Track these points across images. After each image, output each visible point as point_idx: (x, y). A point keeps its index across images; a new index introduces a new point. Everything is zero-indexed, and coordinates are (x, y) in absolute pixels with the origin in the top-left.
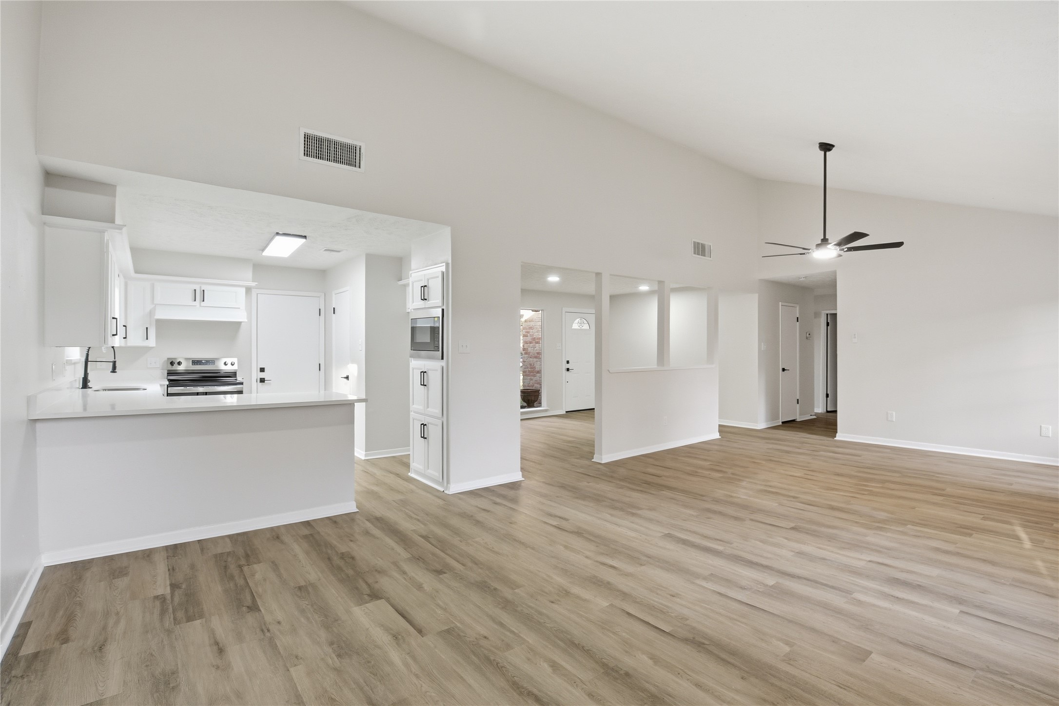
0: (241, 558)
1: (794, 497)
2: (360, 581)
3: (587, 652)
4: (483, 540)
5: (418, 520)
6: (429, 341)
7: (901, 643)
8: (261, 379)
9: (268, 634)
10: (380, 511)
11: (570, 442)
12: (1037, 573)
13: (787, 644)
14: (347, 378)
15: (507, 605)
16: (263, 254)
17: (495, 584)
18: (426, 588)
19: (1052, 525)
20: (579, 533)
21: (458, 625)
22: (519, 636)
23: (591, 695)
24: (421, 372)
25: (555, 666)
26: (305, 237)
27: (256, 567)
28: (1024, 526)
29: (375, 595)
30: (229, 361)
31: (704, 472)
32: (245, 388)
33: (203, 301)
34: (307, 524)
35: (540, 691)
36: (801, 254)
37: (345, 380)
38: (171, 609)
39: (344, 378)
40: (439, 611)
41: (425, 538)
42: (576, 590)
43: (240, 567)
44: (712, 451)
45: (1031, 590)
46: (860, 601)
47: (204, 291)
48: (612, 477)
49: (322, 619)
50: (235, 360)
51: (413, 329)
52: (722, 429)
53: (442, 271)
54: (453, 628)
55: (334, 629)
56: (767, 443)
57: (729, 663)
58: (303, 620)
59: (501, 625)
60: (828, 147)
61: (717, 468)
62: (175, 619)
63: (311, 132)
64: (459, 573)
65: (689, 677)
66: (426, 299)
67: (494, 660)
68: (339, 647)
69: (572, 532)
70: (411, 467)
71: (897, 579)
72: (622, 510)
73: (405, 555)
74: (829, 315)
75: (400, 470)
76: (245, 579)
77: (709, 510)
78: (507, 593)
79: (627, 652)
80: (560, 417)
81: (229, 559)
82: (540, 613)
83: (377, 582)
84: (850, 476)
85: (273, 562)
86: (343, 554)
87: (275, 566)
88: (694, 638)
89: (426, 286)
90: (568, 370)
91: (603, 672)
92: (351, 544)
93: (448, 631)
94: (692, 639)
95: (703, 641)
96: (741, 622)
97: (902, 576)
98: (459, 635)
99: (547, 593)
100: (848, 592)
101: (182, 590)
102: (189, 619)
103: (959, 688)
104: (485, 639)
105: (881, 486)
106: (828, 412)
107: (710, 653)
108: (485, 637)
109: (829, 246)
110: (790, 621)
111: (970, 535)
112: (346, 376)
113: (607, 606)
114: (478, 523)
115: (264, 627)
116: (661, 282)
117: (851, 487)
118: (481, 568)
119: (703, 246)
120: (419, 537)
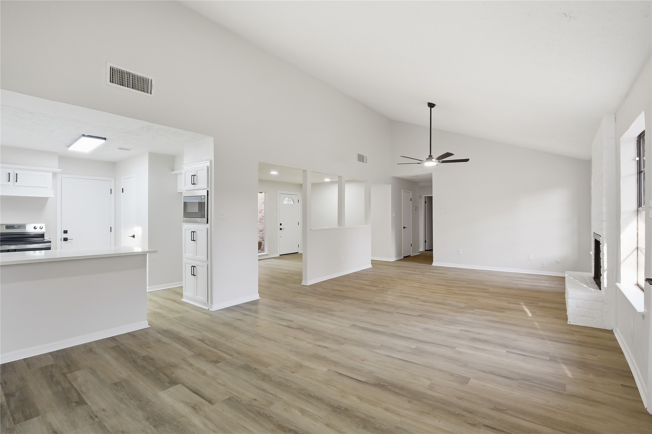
0: (63, 368)
1: (417, 298)
2: (160, 373)
3: (320, 399)
4: (241, 338)
5: (194, 330)
6: (198, 212)
7: (483, 371)
8: (64, 238)
9: (97, 420)
10: (165, 325)
11: (285, 273)
12: (536, 328)
13: (428, 380)
14: (134, 236)
15: (265, 377)
16: (68, 149)
17: (254, 366)
18: (208, 373)
19: (538, 303)
20: (301, 328)
21: (236, 394)
22: (277, 396)
23: (327, 425)
24: (192, 232)
25: (303, 411)
26: (105, 139)
27: (77, 373)
28: (526, 305)
29: (173, 382)
30: (38, 226)
31: (367, 287)
32: (52, 245)
33: (17, 181)
34: (113, 339)
35: (296, 428)
36: (418, 163)
37: (132, 238)
38: (9, 413)
39: (132, 237)
40: (221, 387)
41: (202, 341)
42: (306, 363)
43: (64, 374)
44: (369, 275)
45: (534, 337)
46: (460, 352)
47: (17, 174)
48: (315, 293)
49: (137, 403)
50: (43, 225)
51: (185, 204)
52: (373, 262)
53: (207, 166)
54: (232, 397)
55: (148, 409)
56: (398, 269)
57: (401, 394)
58: (122, 405)
59: (264, 390)
60: (433, 105)
61: (373, 284)
62: (14, 420)
63: (115, 66)
64: (229, 361)
65: (381, 406)
66: (195, 184)
67: (263, 413)
68: (154, 420)
69: (296, 329)
70: (183, 295)
71: (475, 338)
72: (324, 312)
73: (189, 353)
74: (426, 197)
75: (176, 297)
76: (70, 383)
77: (373, 309)
78: (264, 370)
79: (343, 396)
80: (276, 258)
81: (54, 370)
82: (287, 380)
83: (173, 373)
84: (443, 285)
85: (91, 368)
86: (144, 357)
87: (93, 371)
88: (379, 383)
89: (195, 175)
90: (281, 229)
91: (332, 410)
92: (149, 350)
93: (229, 399)
94: (378, 384)
95: (384, 384)
96: (402, 371)
97: (478, 336)
98: (237, 401)
99: (288, 367)
100: (454, 348)
101: (16, 397)
102: (27, 418)
103: (513, 390)
104: (255, 401)
105: (459, 289)
106: (426, 250)
107: (390, 390)
108: (255, 400)
109: (433, 160)
110: (428, 367)
111: (504, 312)
112: (132, 236)
113: (326, 371)
114: (235, 328)
115: (92, 416)
116: (340, 177)
117: (444, 291)
118: (244, 357)
119: (363, 156)
120: (197, 341)
